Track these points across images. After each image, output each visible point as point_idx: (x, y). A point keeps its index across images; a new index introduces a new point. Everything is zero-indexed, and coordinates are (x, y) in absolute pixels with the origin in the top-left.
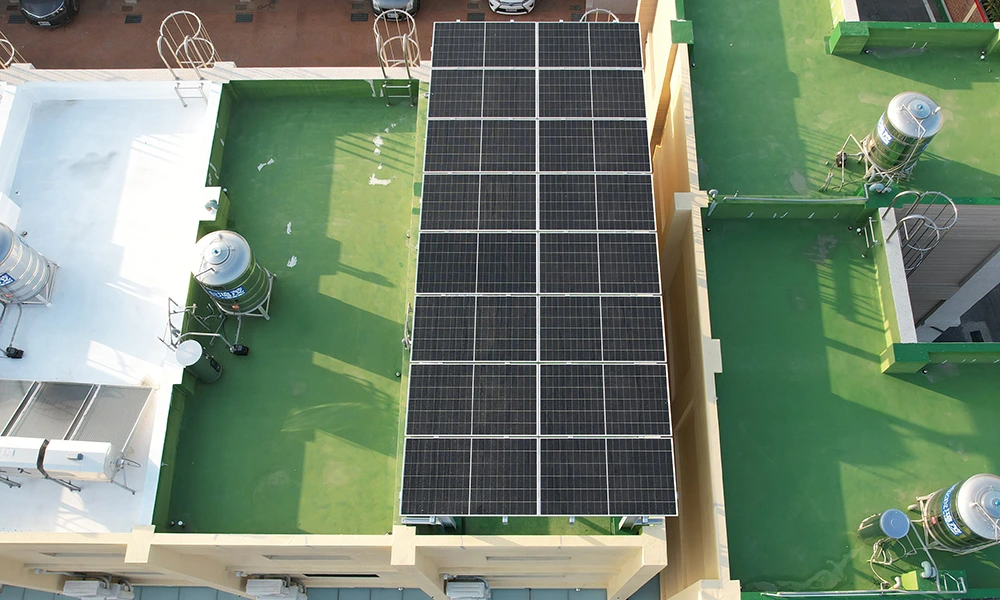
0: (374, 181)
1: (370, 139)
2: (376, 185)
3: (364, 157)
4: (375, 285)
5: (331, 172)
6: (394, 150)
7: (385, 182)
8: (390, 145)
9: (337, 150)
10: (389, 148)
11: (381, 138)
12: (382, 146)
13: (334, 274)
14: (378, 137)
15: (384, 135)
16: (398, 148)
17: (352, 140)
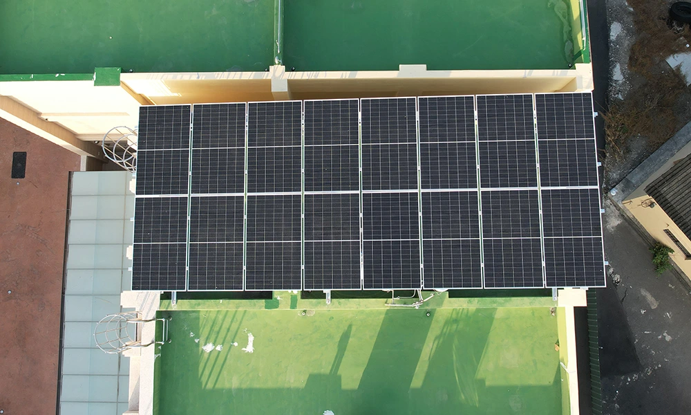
0: (250, 348)
1: (206, 356)
2: (254, 346)
3: (226, 359)
4: (350, 339)
5: (239, 390)
6: (218, 333)
7: (251, 338)
8: (213, 337)
9: (217, 386)
10: (217, 337)
11: (205, 345)
12: (214, 344)
13: (340, 378)
14: (204, 348)
15: (202, 342)
16: (216, 329)
17: (207, 372)
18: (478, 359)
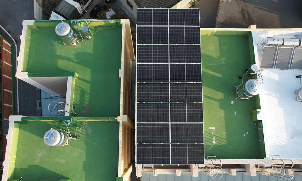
0: (214, 128)
1: (217, 143)
3: (217, 136)
4: (209, 96)
5: (226, 131)
6: (209, 139)
7: (210, 128)
8: (211, 141)
9: (226, 139)
10: (211, 140)
11: (213, 143)
12: (213, 141)
13: (220, 99)
14: (214, 144)
15: (213, 144)
17: (222, 143)
18: (212, 57)
